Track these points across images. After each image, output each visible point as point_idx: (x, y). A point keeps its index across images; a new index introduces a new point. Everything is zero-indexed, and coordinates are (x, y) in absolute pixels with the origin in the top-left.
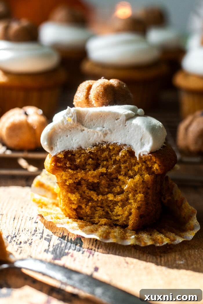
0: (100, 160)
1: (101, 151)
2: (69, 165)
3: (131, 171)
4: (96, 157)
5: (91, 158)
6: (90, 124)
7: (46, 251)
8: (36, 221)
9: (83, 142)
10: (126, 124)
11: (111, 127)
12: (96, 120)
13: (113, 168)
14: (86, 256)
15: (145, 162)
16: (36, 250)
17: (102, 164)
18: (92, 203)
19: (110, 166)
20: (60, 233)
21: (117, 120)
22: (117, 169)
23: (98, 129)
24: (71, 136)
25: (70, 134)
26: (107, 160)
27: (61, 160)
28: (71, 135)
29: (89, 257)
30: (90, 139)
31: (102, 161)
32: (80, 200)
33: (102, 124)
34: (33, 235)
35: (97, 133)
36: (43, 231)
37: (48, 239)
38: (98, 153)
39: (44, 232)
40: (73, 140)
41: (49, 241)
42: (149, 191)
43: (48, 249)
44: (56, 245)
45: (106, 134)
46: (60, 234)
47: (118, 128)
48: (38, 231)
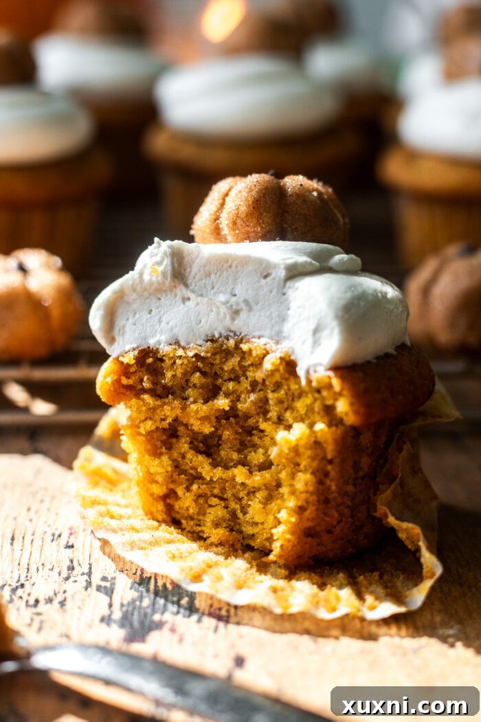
0: (222, 378)
1: (223, 355)
2: (148, 385)
3: (292, 413)
4: (211, 369)
5: (199, 370)
6: (205, 285)
7: (106, 620)
8: (68, 542)
9: (184, 328)
10: (284, 291)
11: (250, 295)
12: (218, 274)
13: (249, 400)
14: (208, 628)
15: (318, 391)
16: (79, 619)
17: (224, 388)
18: (199, 487)
19: (243, 396)
20: (134, 572)
21: (266, 277)
22: (261, 405)
23: (222, 298)
24: (160, 312)
25: (158, 308)
26: (236, 379)
27: (132, 371)
28: (160, 309)
29: (216, 630)
30: (200, 321)
31: (226, 381)
32: (172, 476)
33: (231, 287)
34: (67, 579)
35: (218, 308)
36: (90, 568)
37: (105, 587)
38: (215, 359)
39: (93, 570)
40: (163, 324)
41: (109, 592)
42: (329, 468)
43: (110, 616)
44: (129, 604)
45: (236, 313)
46: (135, 574)
47: (267, 297)
48: (78, 570)
